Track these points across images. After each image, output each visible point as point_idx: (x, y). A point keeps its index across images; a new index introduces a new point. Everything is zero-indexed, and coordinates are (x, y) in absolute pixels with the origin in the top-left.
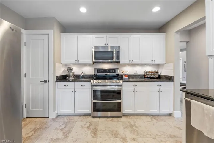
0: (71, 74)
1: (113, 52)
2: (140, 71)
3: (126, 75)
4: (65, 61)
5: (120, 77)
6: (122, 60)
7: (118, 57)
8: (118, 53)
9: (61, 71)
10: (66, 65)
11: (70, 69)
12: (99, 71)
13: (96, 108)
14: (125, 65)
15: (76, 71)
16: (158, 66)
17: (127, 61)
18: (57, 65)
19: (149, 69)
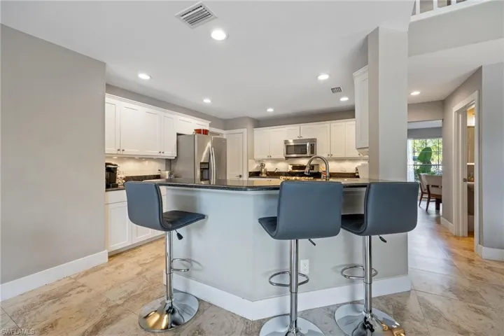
0: (263, 170)
1: (306, 146)
4: (258, 156)
7: (313, 151)
8: (313, 146)
9: (254, 167)
10: (259, 161)
11: (262, 166)
12: (294, 167)
15: (270, 167)
18: (250, 160)
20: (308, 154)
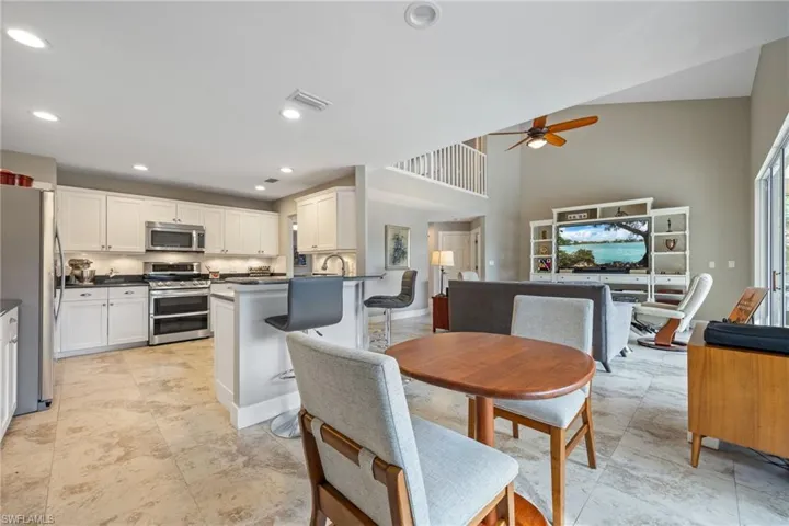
0: (86, 274)
1: (191, 235)
2: (240, 266)
3: (215, 273)
5: (206, 277)
6: (208, 249)
7: (201, 243)
8: (201, 238)
13: (159, 327)
14: (213, 257)
16: (270, 259)
17: (218, 251)
19: (256, 264)
20: (194, 248)
